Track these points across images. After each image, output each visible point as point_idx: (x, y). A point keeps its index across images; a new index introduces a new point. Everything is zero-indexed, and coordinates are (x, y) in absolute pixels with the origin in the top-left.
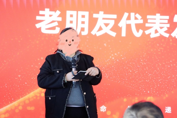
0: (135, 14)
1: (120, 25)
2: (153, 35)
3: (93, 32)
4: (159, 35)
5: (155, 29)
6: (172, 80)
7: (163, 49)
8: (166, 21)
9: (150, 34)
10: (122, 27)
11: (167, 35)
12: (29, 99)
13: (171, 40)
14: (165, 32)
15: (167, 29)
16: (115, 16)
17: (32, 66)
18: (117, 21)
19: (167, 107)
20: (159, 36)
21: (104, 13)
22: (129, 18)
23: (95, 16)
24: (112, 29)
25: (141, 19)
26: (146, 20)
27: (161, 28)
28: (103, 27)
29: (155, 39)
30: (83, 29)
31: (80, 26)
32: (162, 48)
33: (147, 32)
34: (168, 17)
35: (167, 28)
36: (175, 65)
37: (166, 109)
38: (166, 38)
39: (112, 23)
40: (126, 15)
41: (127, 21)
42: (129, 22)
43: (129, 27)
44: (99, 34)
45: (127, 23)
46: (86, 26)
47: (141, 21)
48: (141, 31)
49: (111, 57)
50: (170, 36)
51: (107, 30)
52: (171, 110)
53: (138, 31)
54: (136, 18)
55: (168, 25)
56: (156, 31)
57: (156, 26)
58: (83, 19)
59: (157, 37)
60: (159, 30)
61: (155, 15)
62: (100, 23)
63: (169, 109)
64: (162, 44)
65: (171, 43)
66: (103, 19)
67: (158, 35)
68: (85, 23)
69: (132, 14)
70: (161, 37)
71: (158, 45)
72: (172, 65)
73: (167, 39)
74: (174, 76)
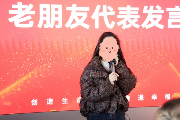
0: (107, 7)
1: (93, 17)
2: (125, 27)
3: (67, 25)
4: (130, 26)
5: (127, 21)
6: (144, 69)
7: (134, 39)
8: (137, 13)
9: (122, 25)
10: (95, 19)
11: (137, 26)
12: (5, 94)
13: (141, 31)
14: (136, 23)
15: (137, 20)
16: (88, 9)
17: (7, 61)
18: (90, 13)
19: (140, 95)
20: (130, 28)
21: (77, 6)
22: (101, 10)
23: (68, 9)
24: (85, 22)
25: (113, 11)
26: (117, 13)
27: (132, 19)
28: (77, 19)
29: (126, 30)
30: (57, 23)
31: (54, 19)
32: (133, 39)
33: (119, 24)
34: (137, 9)
35: (138, 19)
36: (146, 54)
37: (139, 97)
38: (136, 28)
39: (85, 15)
40: (98, 7)
41: (100, 13)
42: (101, 14)
43: (101, 19)
44: (73, 27)
45: (100, 16)
46: (60, 19)
47: (113, 13)
48: (113, 23)
49: (85, 49)
50: (141, 27)
51: (80, 23)
52: (143, 98)
53: (110, 23)
54: (108, 11)
55: (139, 17)
56: (128, 23)
57: (128, 18)
58: (57, 13)
59: (128, 28)
60: (130, 21)
61: (126, 7)
62: (74, 16)
63: (141, 97)
64: (133, 35)
65: (142, 34)
66: (77, 11)
68: (59, 16)
69: (104, 7)
70: (132, 27)
71: (130, 36)
72: (143, 54)
73: (138, 30)
74: (145, 65)
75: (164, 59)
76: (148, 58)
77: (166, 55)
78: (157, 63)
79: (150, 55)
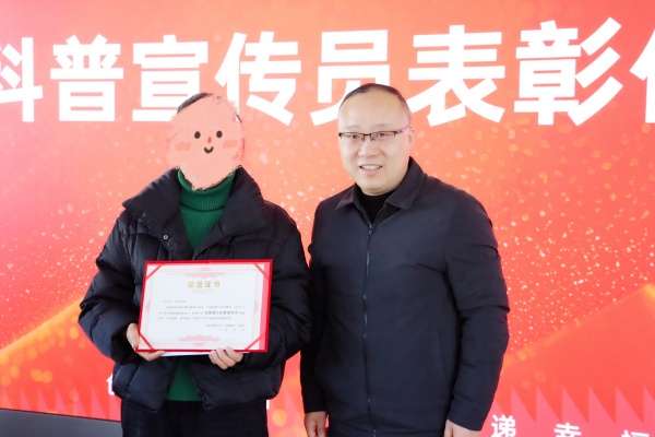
2: (440, 116)
6: (521, 305)
7: (479, 171)
9: (427, 110)
11: (494, 114)
13: (512, 134)
14: (489, 99)
19: (499, 416)
20: (463, 119)
27: (471, 83)
32: (474, 169)
36: (530, 239)
37: (493, 425)
52: (514, 431)
56: (452, 99)
59: (455, 122)
63: (507, 425)
65: (514, 148)
67: (457, 113)
70: (472, 119)
71: (459, 155)
72: (517, 239)
73: (495, 129)
74: (525, 287)
75: (618, 264)
76: (543, 255)
77: (629, 250)
78: (581, 281)
79: (550, 241)
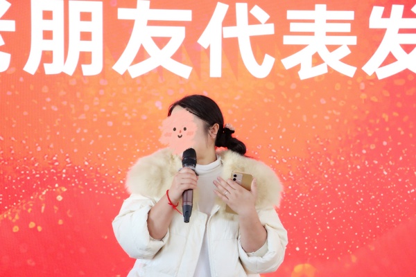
0: (250, 8)
1: (203, 41)
3: (120, 66)
4: (325, 71)
5: (314, 52)
8: (347, 28)
10: (209, 47)
15: (348, 52)
16: (186, 15)
18: (195, 29)
21: (152, 6)
22: (230, 20)
23: (123, 14)
24: (177, 57)
25: (268, 22)
26: (283, 26)
28: (151, 48)
29: (311, 81)
30: (85, 58)
31: (77, 46)
33: (288, 63)
34: (350, 15)
35: (350, 47)
39: (177, 36)
40: (221, 10)
41: (225, 29)
42: (230, 32)
43: (230, 46)
44: (137, 71)
45: (225, 37)
46: (96, 47)
47: (269, 29)
48: (269, 61)
50: (360, 73)
51: (161, 58)
53: (260, 60)
54: (253, 20)
55: (353, 40)
57: (317, 44)
58: (86, 26)
60: (324, 54)
61: (313, 8)
62: (141, 36)
64: (334, 99)
66: (151, 23)
68: (93, 37)
69: (241, 8)
